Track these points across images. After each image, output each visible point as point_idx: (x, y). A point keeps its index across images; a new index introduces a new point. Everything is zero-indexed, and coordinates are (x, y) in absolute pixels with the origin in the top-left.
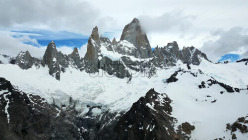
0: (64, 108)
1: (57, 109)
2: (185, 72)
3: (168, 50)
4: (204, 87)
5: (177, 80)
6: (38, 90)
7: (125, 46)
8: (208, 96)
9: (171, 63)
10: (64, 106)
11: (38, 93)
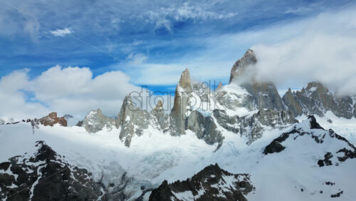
0: (111, 189)
1: (102, 190)
2: (303, 134)
3: (308, 95)
4: (330, 163)
5: (283, 148)
6: (89, 162)
7: (231, 94)
8: (328, 183)
9: (291, 117)
10: (112, 185)
11: (88, 165)
